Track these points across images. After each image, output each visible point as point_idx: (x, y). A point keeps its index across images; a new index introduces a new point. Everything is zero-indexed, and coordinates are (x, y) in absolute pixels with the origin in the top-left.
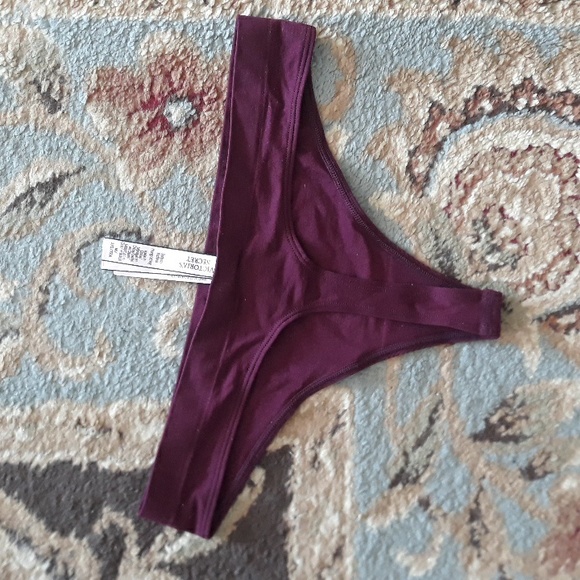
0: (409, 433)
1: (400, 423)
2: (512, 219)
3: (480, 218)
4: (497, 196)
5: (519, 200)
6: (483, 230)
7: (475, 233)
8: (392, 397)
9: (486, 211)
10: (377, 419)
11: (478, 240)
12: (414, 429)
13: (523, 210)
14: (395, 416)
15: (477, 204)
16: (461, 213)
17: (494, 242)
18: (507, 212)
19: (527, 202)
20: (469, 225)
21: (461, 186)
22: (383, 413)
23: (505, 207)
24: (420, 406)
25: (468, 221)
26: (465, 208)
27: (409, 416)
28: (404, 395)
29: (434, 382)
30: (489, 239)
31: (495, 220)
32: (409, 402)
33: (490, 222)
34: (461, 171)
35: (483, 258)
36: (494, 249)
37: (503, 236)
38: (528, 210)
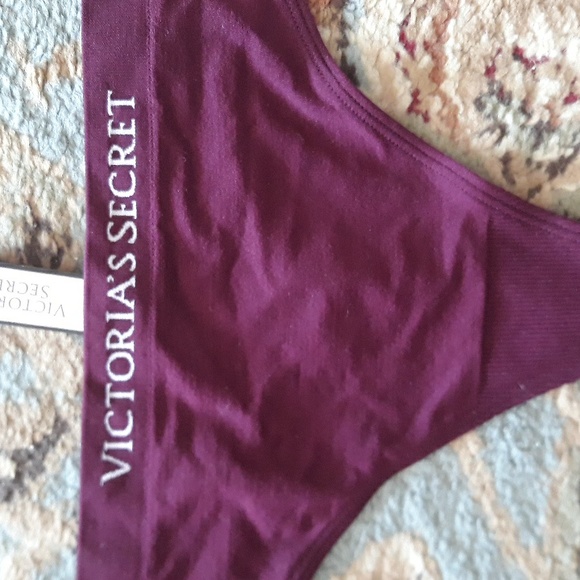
0: (558, 550)
1: (532, 543)
2: (545, 59)
3: (486, 89)
4: (496, 33)
5: (541, 17)
6: (502, 108)
7: (490, 122)
8: (494, 504)
9: (490, 71)
10: (487, 558)
11: (504, 132)
12: (562, 538)
13: (558, 34)
14: (516, 536)
15: (466, 67)
16: (445, 100)
17: (534, 120)
18: (528, 54)
19: (557, 14)
20: (472, 113)
21: (419, 50)
22: (491, 541)
23: (521, 45)
24: (554, 491)
25: (466, 109)
26: (449, 87)
27: (542, 520)
28: (515, 490)
29: (557, 434)
30: (522, 119)
31: (514, 79)
32: (530, 494)
33: (508, 87)
34: (405, 22)
35: (529, 161)
36: (541, 132)
37: (545, 101)
38: (566, 29)
